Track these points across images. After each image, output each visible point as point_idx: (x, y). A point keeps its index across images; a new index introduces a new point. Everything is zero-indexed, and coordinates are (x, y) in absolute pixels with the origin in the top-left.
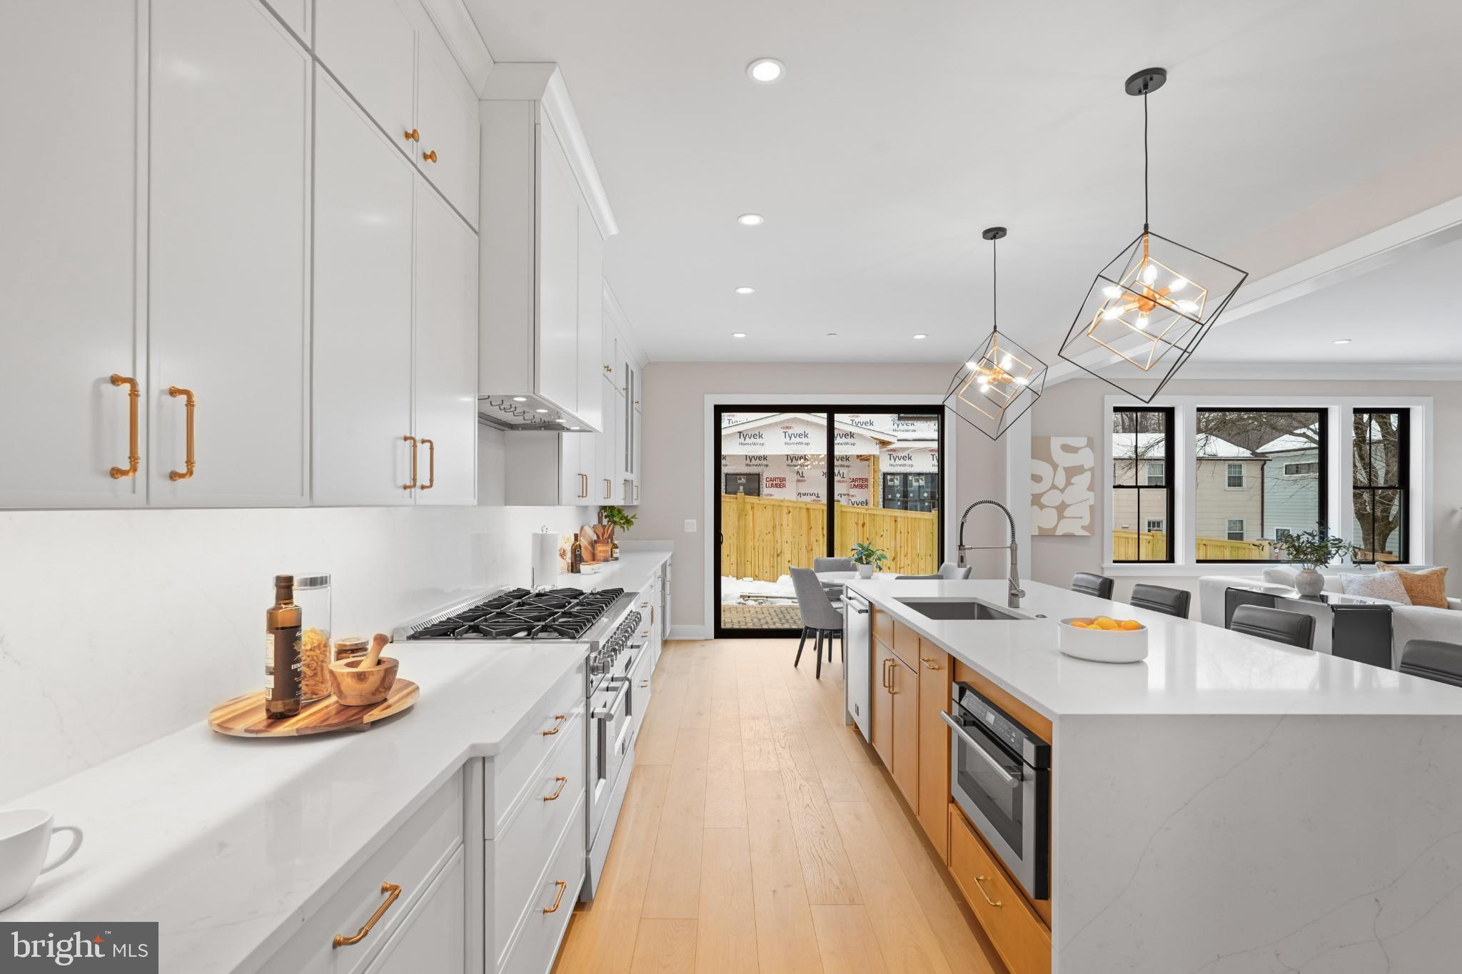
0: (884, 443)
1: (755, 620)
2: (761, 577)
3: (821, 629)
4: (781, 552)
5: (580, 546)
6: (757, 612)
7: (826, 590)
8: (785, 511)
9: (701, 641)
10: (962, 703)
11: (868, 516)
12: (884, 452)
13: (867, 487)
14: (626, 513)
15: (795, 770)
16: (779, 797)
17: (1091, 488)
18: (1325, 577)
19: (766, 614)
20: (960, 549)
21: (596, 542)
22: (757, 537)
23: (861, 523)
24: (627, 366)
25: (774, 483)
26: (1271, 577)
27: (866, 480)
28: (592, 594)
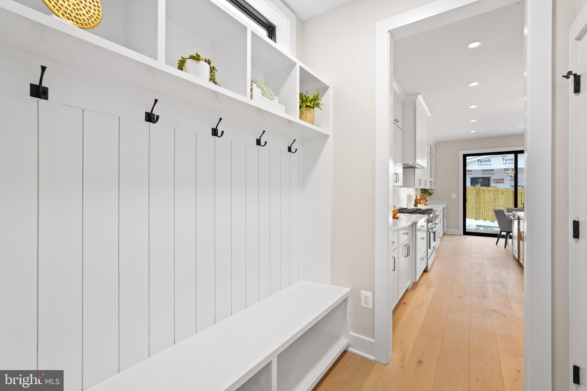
2: (487, 219)
3: (507, 232)
5: (417, 200)
9: (458, 235)
14: (430, 191)
21: (420, 199)
24: (430, 145)
25: (498, 181)
28: (424, 209)
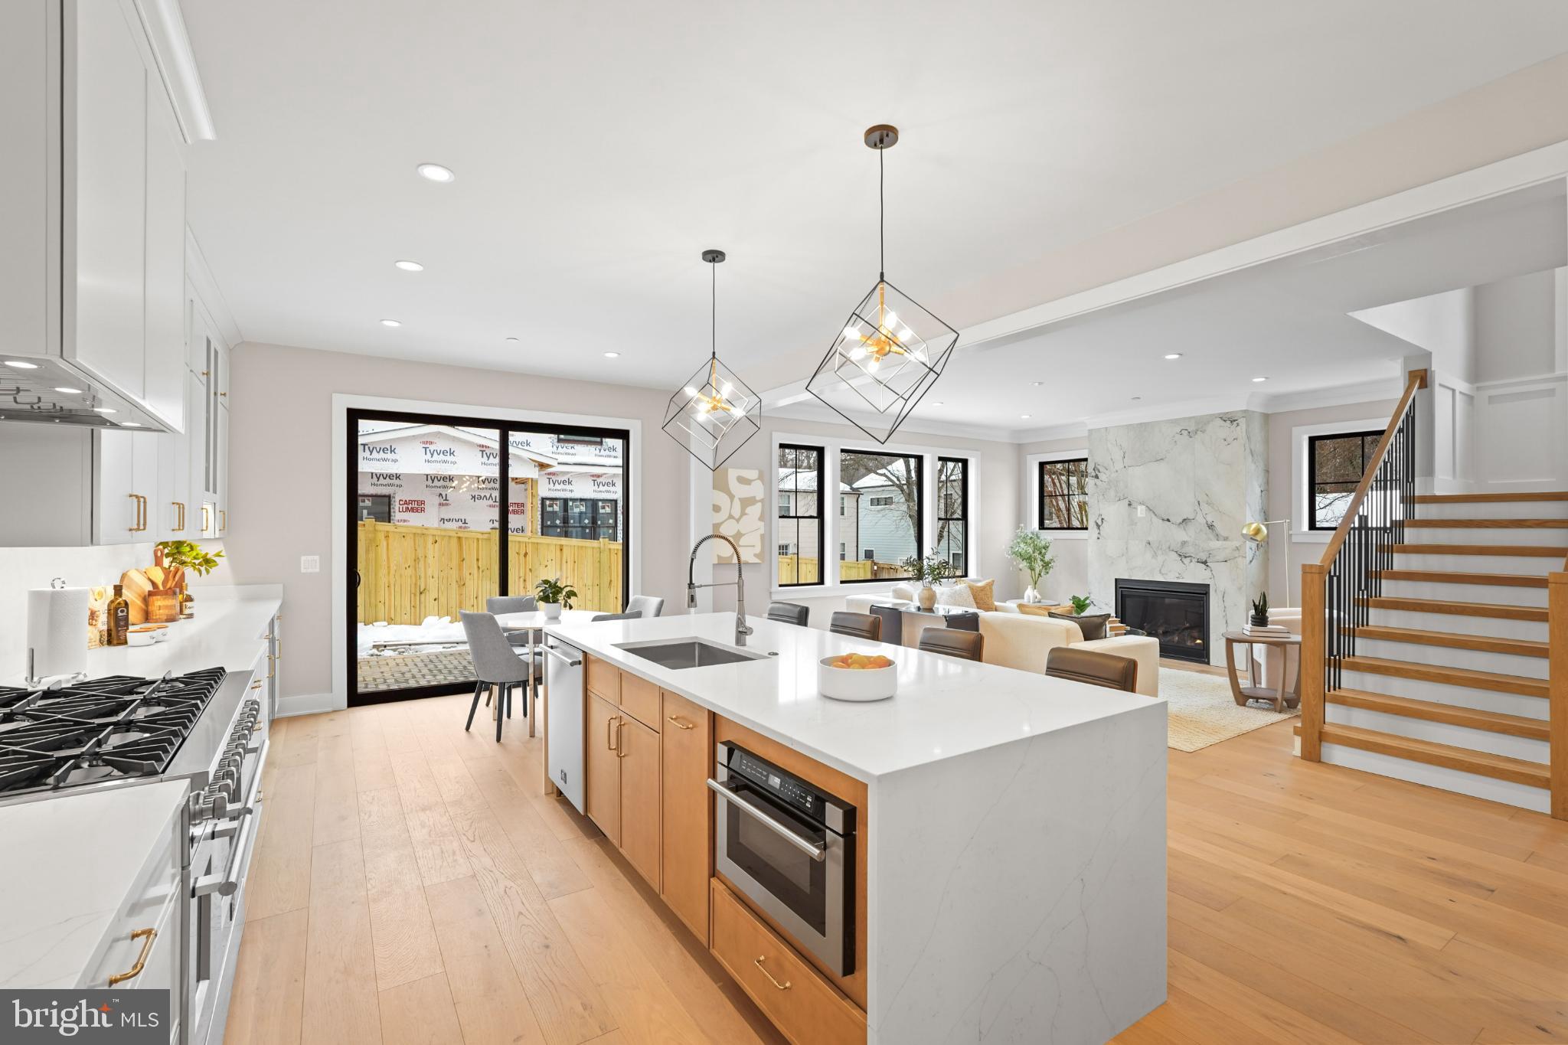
0: (542, 466)
1: (397, 675)
2: (398, 619)
3: (501, 683)
4: (424, 590)
5: (126, 604)
6: (398, 665)
7: (505, 634)
8: (430, 540)
9: (327, 713)
10: (730, 766)
11: (530, 545)
12: (542, 475)
13: (523, 512)
15: (494, 869)
16: (480, 913)
17: (761, 518)
18: (937, 592)
19: (411, 665)
20: (690, 588)
21: (150, 594)
22: (392, 572)
23: (522, 553)
24: (209, 342)
25: (410, 506)
26: (898, 594)
27: (523, 505)
28: (164, 681)
